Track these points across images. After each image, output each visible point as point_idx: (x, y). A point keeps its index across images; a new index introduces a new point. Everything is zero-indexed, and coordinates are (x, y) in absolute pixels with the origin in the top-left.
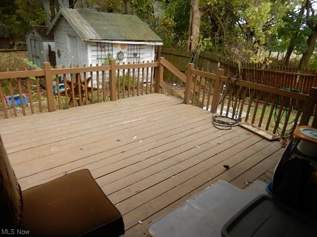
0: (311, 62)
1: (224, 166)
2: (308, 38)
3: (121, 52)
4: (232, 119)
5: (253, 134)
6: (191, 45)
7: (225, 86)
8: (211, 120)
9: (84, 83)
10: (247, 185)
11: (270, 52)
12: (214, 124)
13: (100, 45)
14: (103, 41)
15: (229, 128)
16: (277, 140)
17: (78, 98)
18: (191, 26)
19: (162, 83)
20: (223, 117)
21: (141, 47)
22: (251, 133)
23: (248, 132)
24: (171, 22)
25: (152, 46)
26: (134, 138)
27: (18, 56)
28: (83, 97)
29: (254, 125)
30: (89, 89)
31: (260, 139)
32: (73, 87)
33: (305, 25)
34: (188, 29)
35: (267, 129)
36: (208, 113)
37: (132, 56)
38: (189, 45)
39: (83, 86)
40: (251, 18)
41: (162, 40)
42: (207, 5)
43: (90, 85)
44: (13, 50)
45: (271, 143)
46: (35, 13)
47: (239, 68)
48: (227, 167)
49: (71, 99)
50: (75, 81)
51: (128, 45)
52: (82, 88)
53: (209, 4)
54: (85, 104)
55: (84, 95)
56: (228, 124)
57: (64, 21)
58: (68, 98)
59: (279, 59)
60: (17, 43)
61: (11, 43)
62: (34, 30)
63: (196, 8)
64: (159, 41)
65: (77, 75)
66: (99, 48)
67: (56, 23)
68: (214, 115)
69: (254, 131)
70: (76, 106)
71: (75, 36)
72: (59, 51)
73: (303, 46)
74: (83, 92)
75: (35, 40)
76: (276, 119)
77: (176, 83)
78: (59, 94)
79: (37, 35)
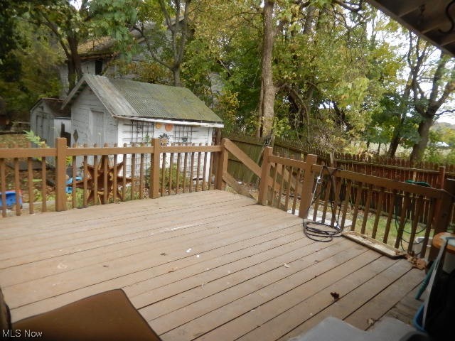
0: (426, 158)
1: (332, 294)
2: (418, 126)
3: (165, 135)
4: (332, 226)
5: (365, 249)
6: (262, 129)
7: (319, 178)
8: (301, 227)
9: (112, 170)
10: (372, 325)
11: (368, 144)
12: (306, 234)
13: (136, 124)
14: (142, 119)
15: (329, 239)
16: (403, 257)
17: (102, 193)
18: (263, 104)
19: (226, 175)
20: (318, 224)
21: (194, 129)
22: (362, 247)
23: (358, 246)
24: (234, 101)
25: (209, 128)
26: (188, 251)
27: (15, 140)
28: (109, 190)
29: (366, 236)
30: (120, 180)
31: (378, 255)
32: (97, 175)
33: (412, 109)
34: (258, 109)
35: (385, 241)
36: (296, 218)
37: (181, 141)
38: (259, 129)
39: (111, 174)
40: (343, 97)
41: (222, 121)
42: (283, 78)
43: (120, 174)
44: (8, 131)
45: (394, 261)
46: (46, 84)
47: (332, 160)
48: (336, 296)
49: (92, 195)
50: (100, 167)
51: (176, 125)
52: (109, 177)
53: (285, 77)
54: (112, 202)
55: (112, 188)
56: (326, 233)
57: (88, 92)
58: (88, 191)
59: (380, 154)
60: (15, 123)
61: (8, 123)
62: (43, 104)
63: (269, 81)
64: (219, 123)
65: (104, 158)
66: (135, 129)
67: (76, 94)
68: (305, 220)
69: (367, 244)
70: (98, 204)
71: (101, 111)
72: (76, 133)
73: (414, 136)
74: (110, 183)
75: (43, 118)
76: (398, 226)
77: (241, 180)
78: (75, 185)
79: (46, 110)
